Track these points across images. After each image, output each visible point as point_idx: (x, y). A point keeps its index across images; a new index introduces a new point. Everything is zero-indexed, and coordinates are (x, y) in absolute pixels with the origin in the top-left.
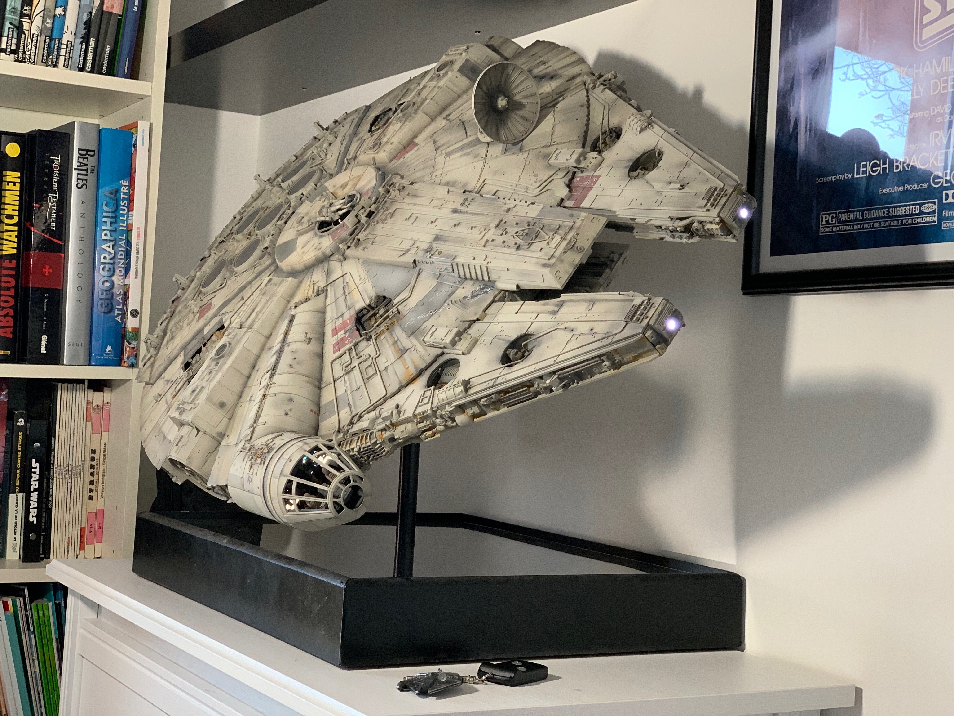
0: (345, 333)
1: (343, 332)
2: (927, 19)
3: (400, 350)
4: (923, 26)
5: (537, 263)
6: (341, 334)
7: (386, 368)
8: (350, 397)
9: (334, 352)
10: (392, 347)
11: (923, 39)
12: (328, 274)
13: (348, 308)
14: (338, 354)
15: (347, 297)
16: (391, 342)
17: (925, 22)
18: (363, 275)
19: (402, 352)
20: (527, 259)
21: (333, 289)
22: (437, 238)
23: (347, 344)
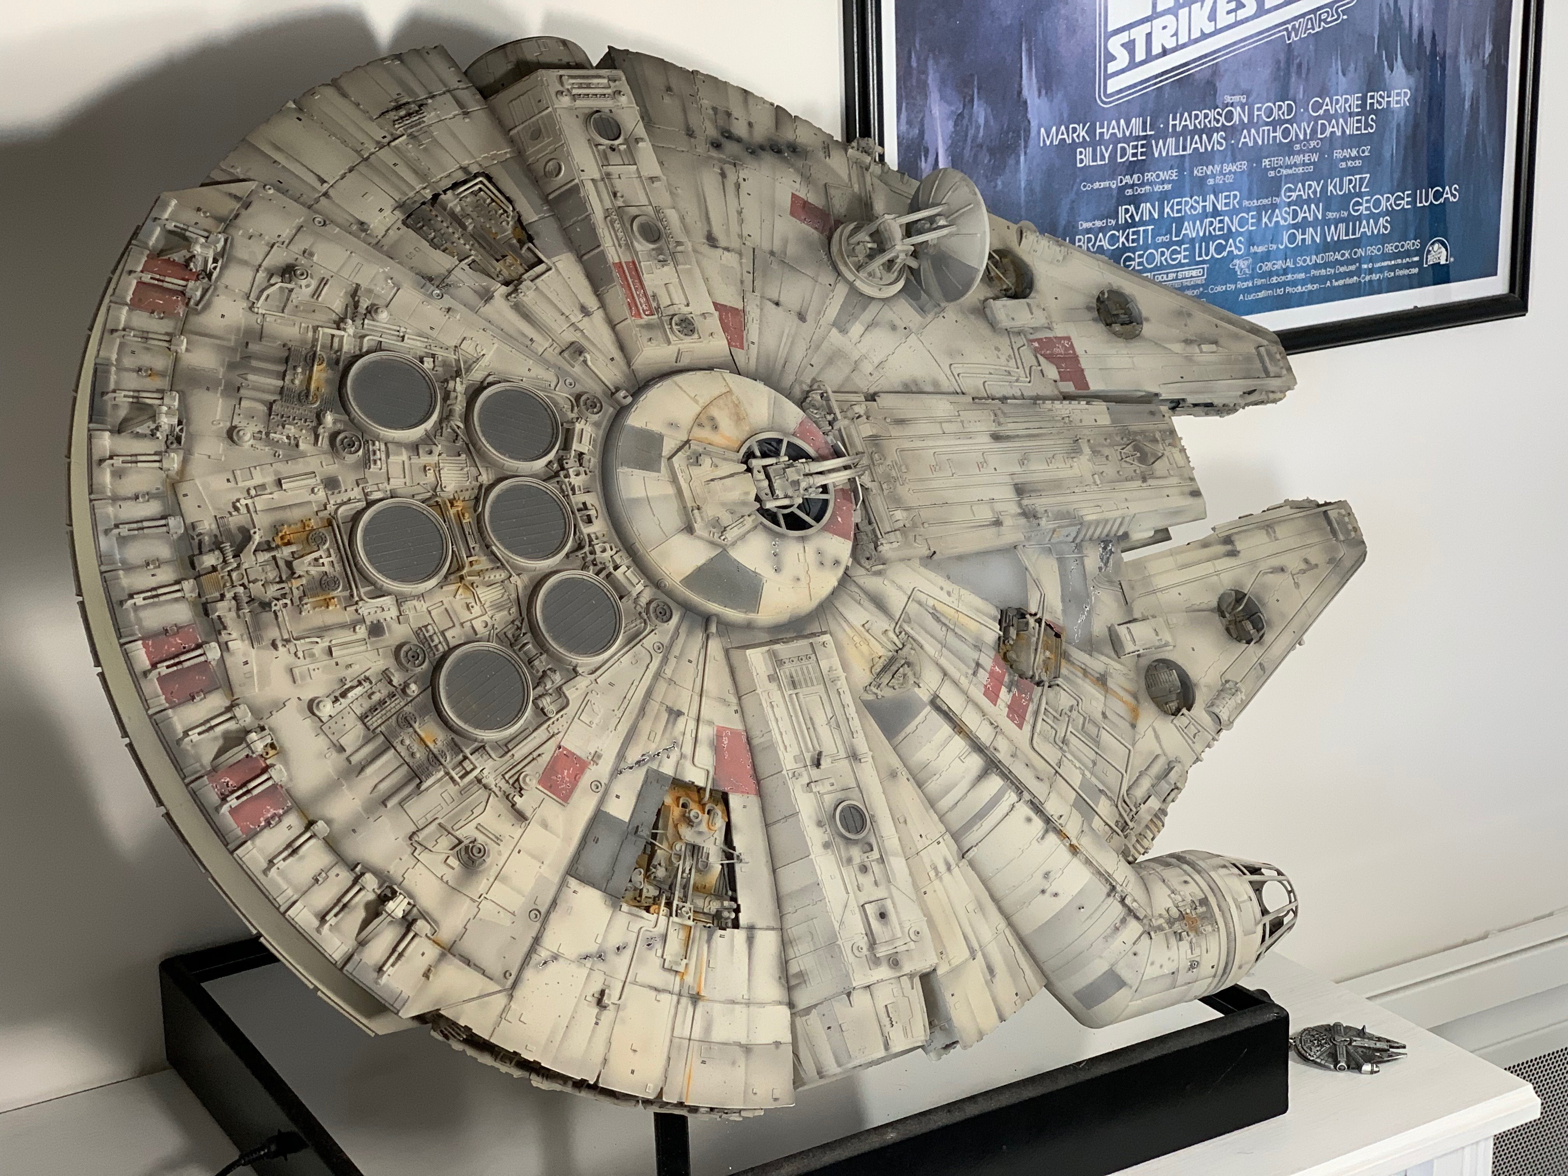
0: (1010, 691)
1: (1004, 690)
2: (1112, 67)
3: (1098, 679)
4: (1108, 77)
5: (1183, 494)
6: (1005, 696)
7: (1104, 715)
8: (1094, 780)
9: (1020, 726)
10: (1088, 680)
11: (1109, 92)
12: (879, 603)
13: (977, 648)
14: (1027, 727)
15: (957, 630)
16: (1080, 675)
17: (1109, 72)
18: (948, 586)
19: (1102, 681)
20: (1167, 491)
21: (916, 626)
22: (1020, 490)
23: (1028, 705)
